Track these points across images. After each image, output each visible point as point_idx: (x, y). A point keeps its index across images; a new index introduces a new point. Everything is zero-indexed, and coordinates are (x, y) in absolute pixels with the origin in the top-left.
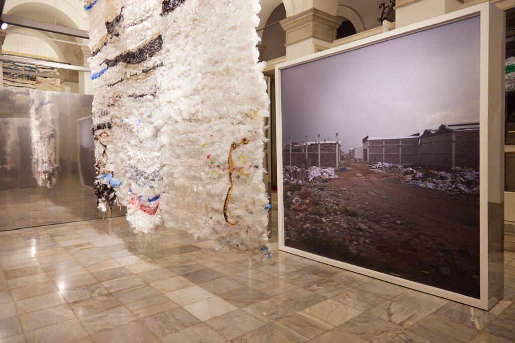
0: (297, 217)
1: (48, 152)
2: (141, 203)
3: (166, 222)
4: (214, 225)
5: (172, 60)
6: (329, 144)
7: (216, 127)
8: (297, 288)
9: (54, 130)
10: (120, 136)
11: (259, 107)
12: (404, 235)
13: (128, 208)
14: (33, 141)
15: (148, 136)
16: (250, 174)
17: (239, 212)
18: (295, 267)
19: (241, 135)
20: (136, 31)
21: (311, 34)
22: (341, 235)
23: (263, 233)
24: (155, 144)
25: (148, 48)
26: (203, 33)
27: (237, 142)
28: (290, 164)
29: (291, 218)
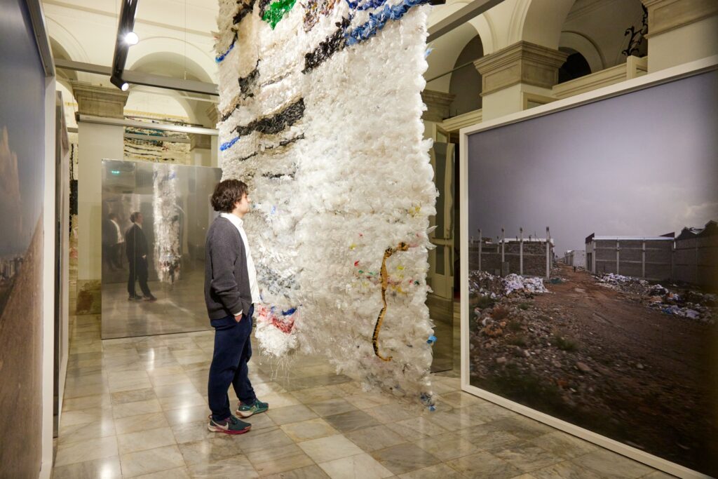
0: (488, 345)
1: (170, 238)
2: (274, 315)
3: (302, 345)
4: (361, 357)
5: (315, 132)
6: (536, 242)
7: (366, 225)
8: (480, 452)
9: (179, 211)
10: (251, 226)
11: (422, 202)
12: (647, 387)
13: (257, 320)
14: (155, 223)
15: (284, 228)
16: (409, 293)
17: (393, 343)
18: (481, 419)
19: (399, 238)
20: (273, 92)
21: (519, 78)
22: (552, 376)
23: (424, 375)
24: (292, 239)
25: (288, 113)
26: (353, 98)
27: (393, 248)
28: (480, 269)
29: (479, 346)
